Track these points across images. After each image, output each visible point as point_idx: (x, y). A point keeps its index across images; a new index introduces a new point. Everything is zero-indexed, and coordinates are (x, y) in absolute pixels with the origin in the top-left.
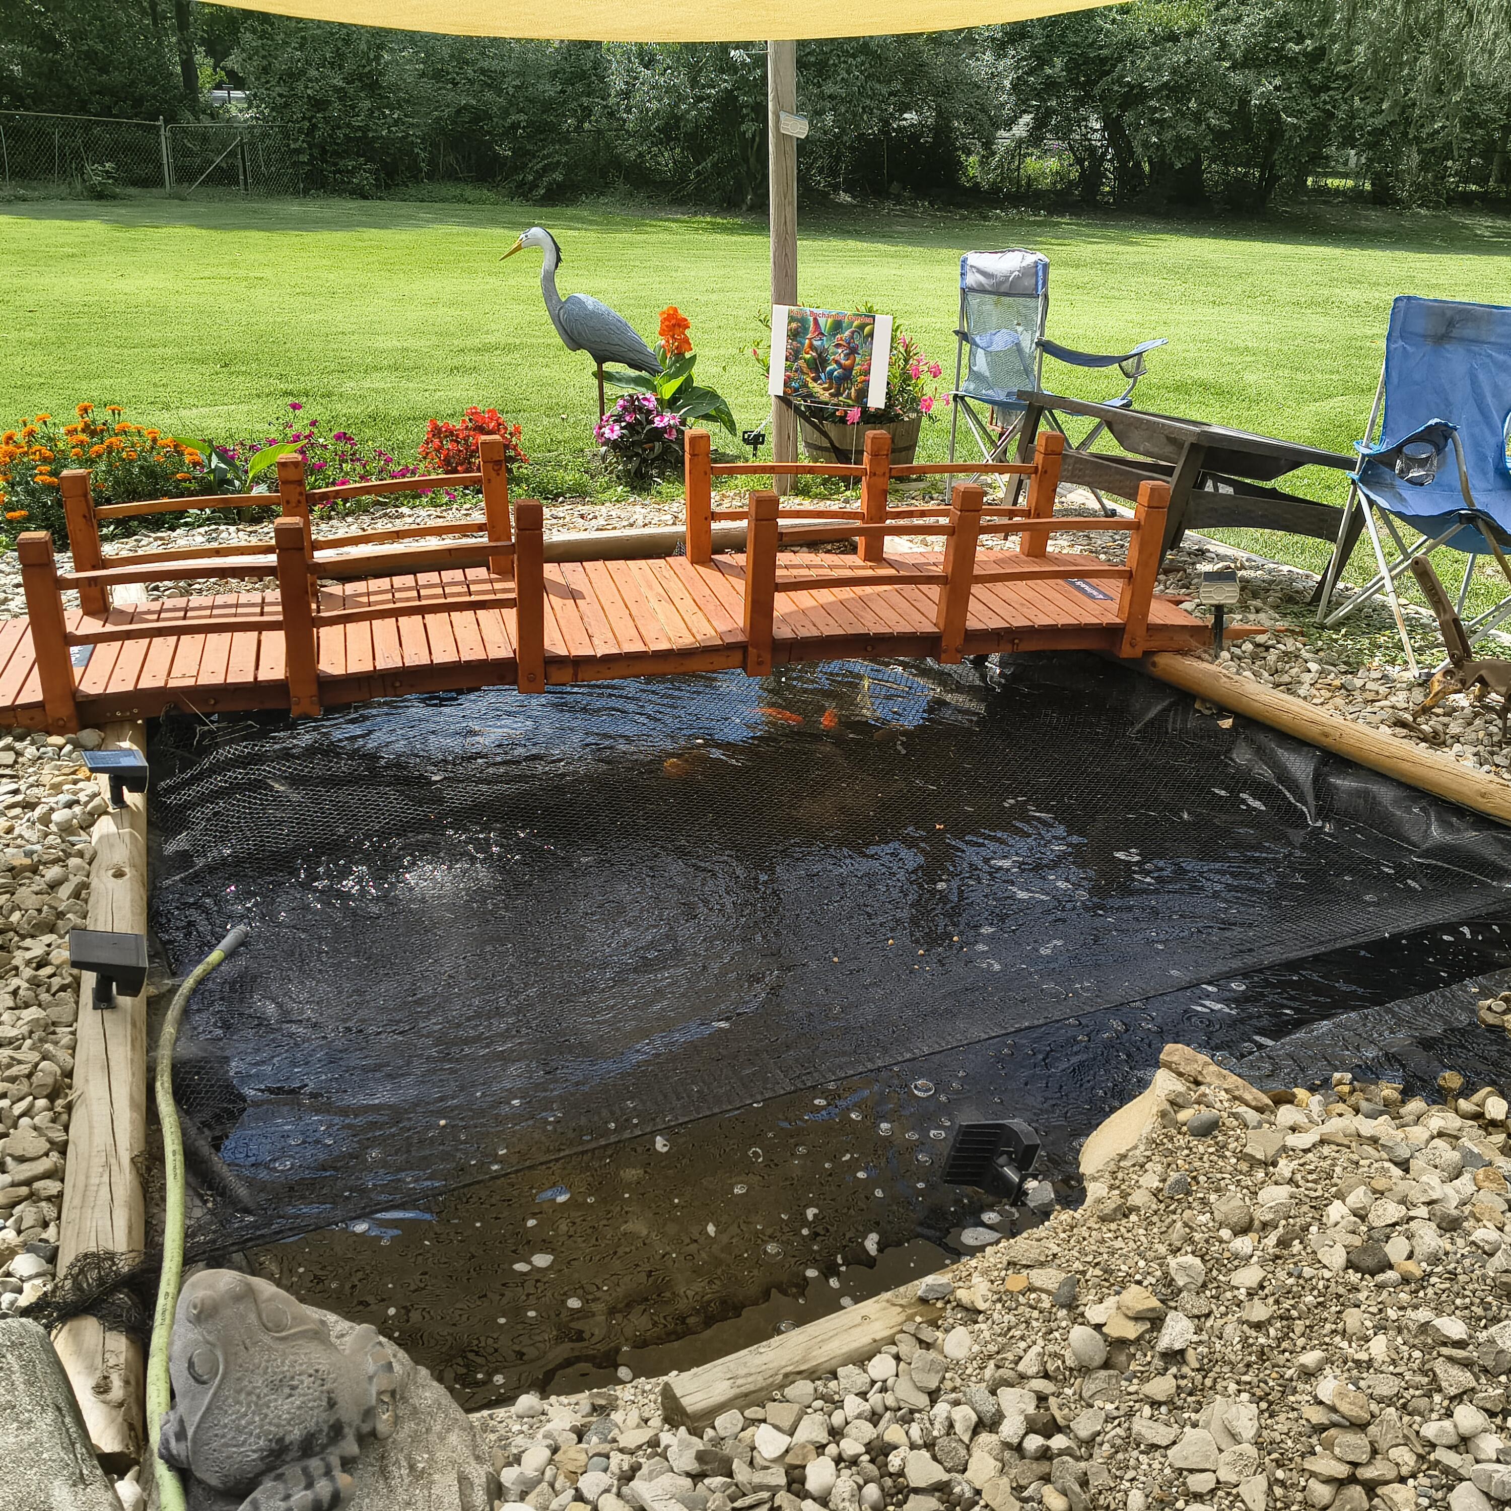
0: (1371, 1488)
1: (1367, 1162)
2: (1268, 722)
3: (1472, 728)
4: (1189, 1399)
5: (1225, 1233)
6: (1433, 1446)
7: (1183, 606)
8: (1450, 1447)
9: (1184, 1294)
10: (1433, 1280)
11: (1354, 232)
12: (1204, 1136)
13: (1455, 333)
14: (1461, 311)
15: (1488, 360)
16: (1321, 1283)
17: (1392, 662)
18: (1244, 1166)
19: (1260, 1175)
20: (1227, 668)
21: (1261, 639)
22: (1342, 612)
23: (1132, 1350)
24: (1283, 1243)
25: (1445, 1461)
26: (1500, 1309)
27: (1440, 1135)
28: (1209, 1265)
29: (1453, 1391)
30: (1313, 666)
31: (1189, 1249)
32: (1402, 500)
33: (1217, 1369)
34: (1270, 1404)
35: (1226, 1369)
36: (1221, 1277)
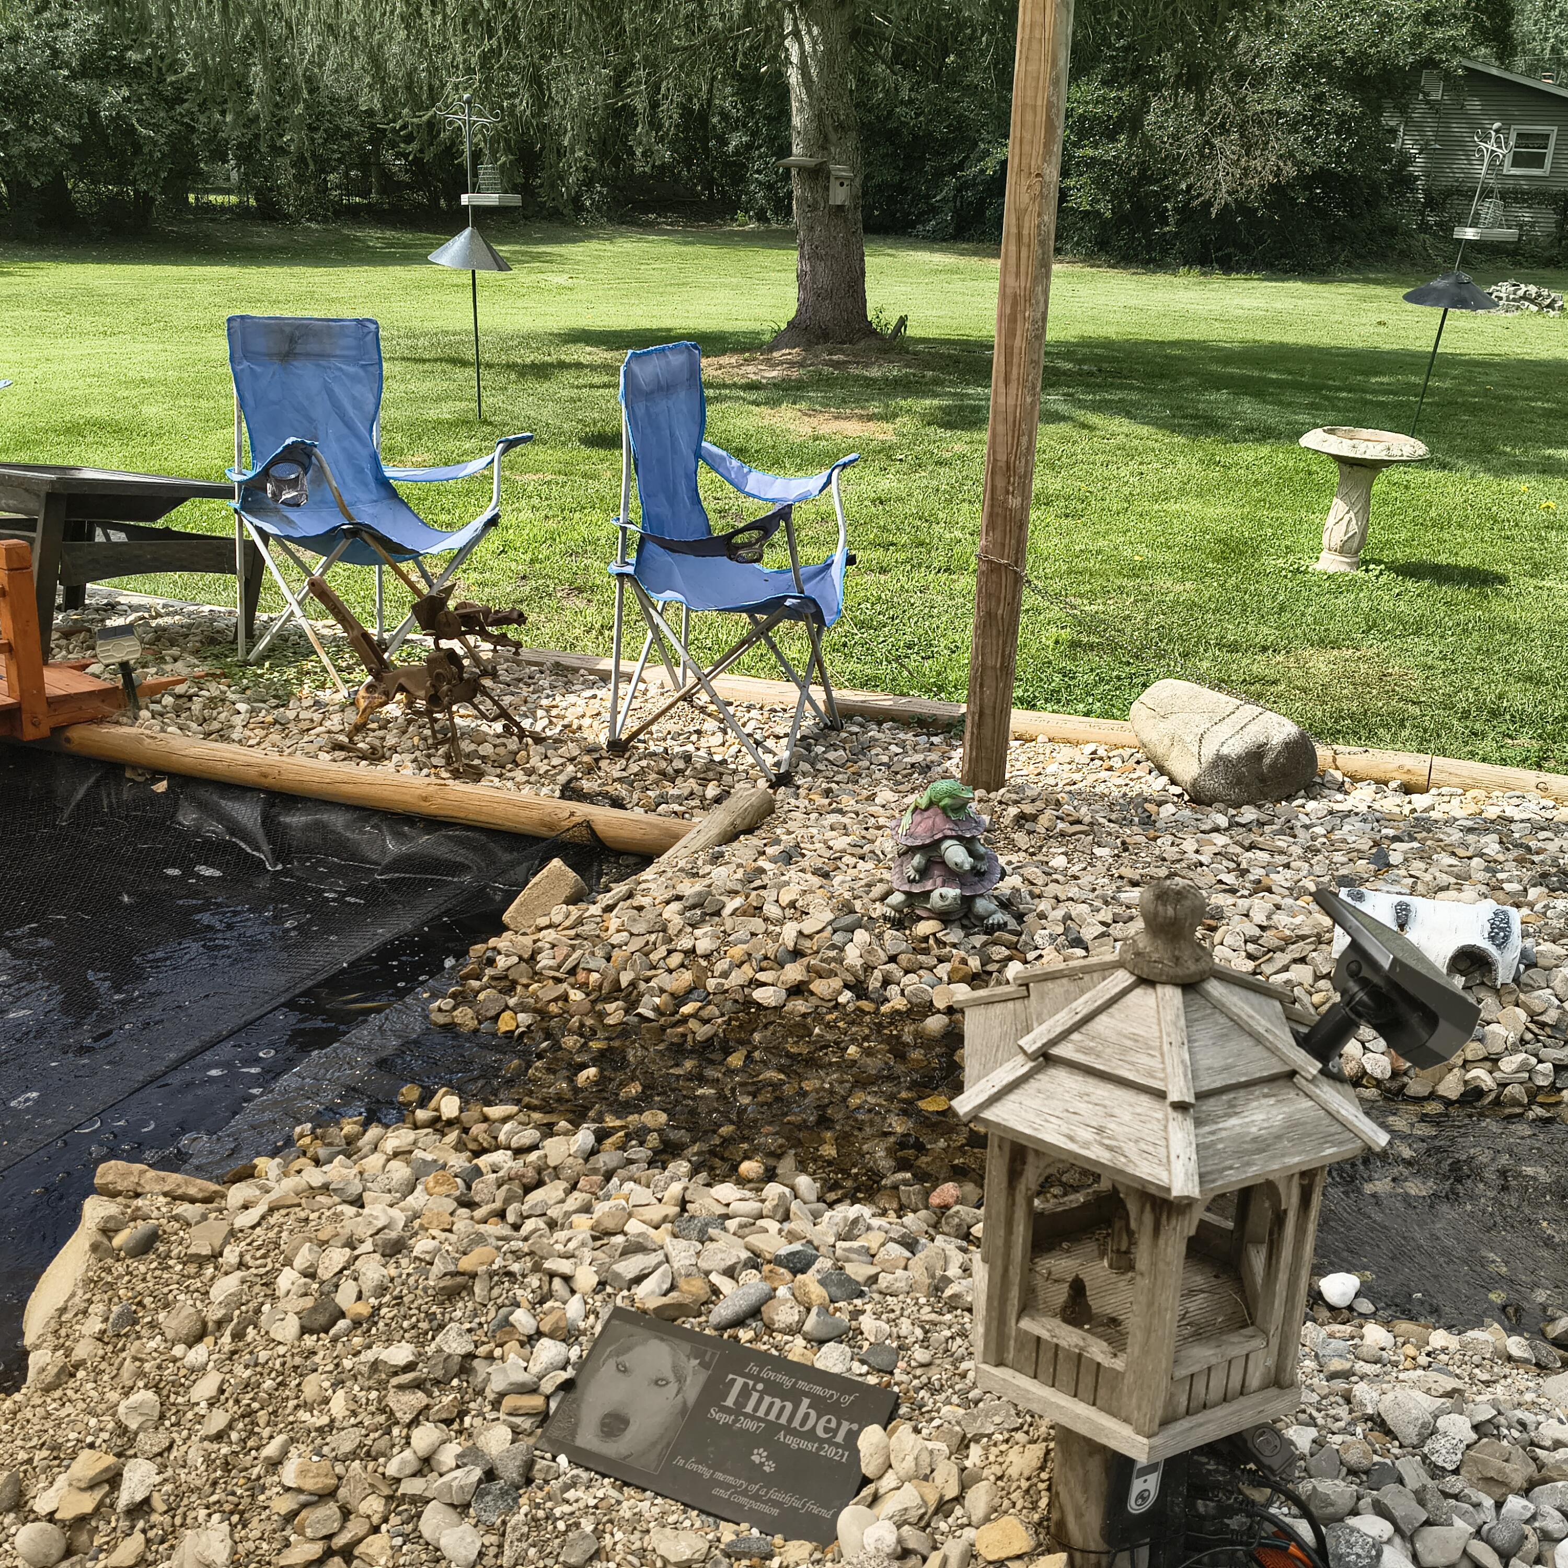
0: (347, 1553)
1: (317, 1214)
2: (205, 776)
3: (407, 736)
4: (161, 1548)
5: (179, 1350)
6: (398, 1481)
7: (89, 670)
8: (414, 1475)
9: (141, 1436)
10: (384, 1311)
11: (248, 249)
12: (146, 1252)
13: (299, 349)
14: (298, 327)
15: (338, 373)
16: (278, 1362)
17: (322, 686)
18: (192, 1269)
19: (209, 1271)
20: (149, 728)
21: (180, 689)
22: (262, 645)
23: (94, 1524)
24: (238, 1336)
25: (410, 1492)
26: (443, 1314)
27: (396, 1155)
28: (165, 1392)
29: (407, 1418)
30: (242, 707)
31: (141, 1384)
32: (290, 522)
33: (185, 1501)
34: (242, 1513)
35: (194, 1497)
36: (180, 1400)
